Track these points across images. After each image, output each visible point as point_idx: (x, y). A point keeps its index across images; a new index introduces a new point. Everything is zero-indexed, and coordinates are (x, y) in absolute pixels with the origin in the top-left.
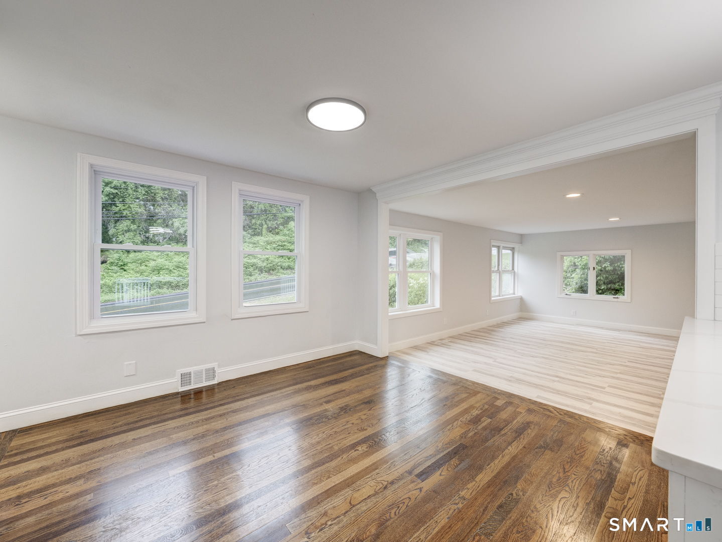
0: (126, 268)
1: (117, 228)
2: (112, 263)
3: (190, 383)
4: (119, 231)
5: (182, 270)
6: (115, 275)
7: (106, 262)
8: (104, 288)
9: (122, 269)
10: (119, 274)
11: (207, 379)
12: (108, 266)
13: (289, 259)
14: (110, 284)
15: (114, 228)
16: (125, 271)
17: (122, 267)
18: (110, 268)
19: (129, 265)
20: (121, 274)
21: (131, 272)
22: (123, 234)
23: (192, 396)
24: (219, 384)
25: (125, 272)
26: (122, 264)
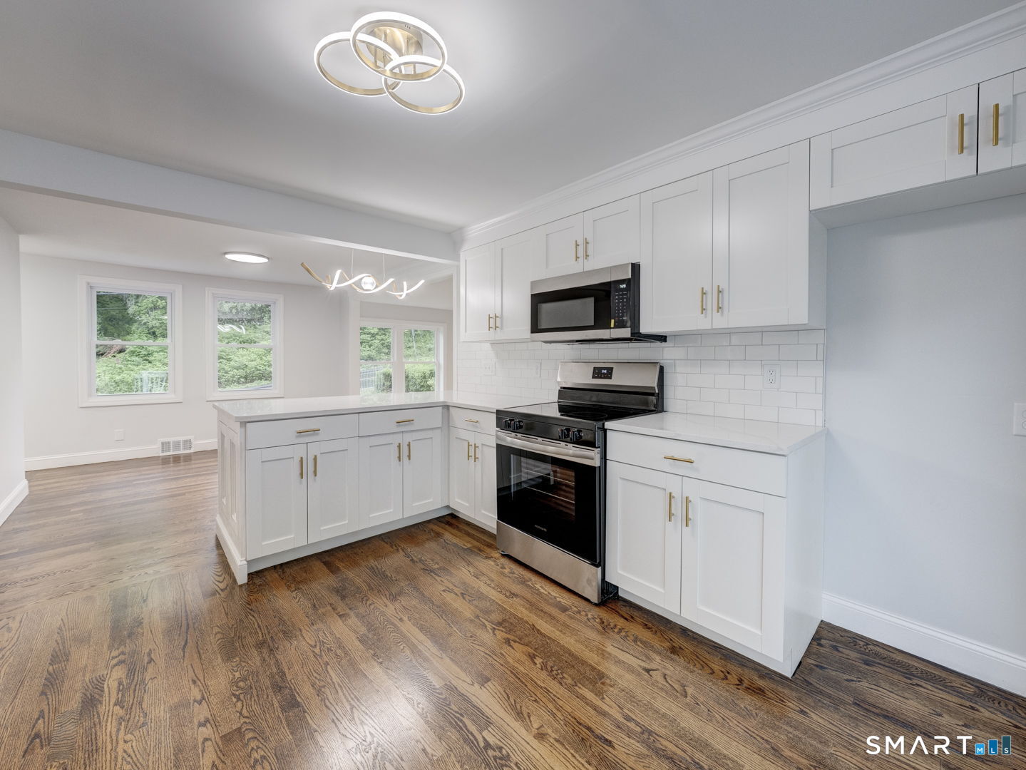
0: (151, 358)
1: (139, 304)
2: (133, 352)
3: (169, 450)
4: (142, 308)
5: (224, 361)
6: (136, 368)
7: (124, 351)
8: (122, 386)
9: (146, 360)
10: (141, 366)
11: (184, 449)
12: (127, 356)
13: (370, 346)
14: (130, 381)
15: (135, 305)
16: (150, 362)
17: (148, 358)
18: (129, 359)
19: (155, 354)
20: (145, 367)
21: (158, 364)
22: (148, 313)
23: (171, 460)
24: (196, 453)
25: (150, 365)
26: (146, 353)
